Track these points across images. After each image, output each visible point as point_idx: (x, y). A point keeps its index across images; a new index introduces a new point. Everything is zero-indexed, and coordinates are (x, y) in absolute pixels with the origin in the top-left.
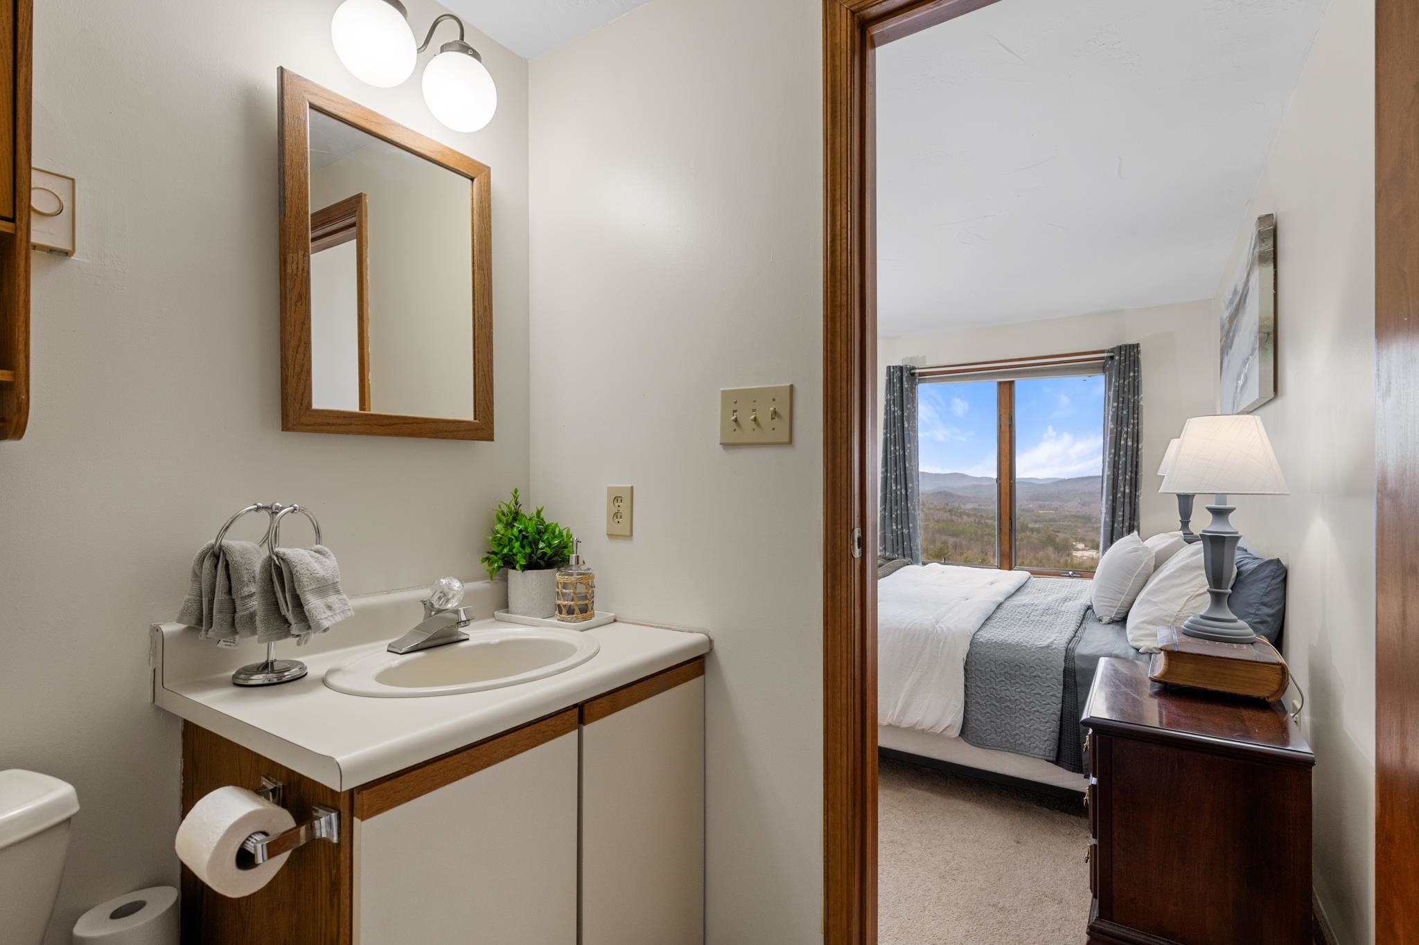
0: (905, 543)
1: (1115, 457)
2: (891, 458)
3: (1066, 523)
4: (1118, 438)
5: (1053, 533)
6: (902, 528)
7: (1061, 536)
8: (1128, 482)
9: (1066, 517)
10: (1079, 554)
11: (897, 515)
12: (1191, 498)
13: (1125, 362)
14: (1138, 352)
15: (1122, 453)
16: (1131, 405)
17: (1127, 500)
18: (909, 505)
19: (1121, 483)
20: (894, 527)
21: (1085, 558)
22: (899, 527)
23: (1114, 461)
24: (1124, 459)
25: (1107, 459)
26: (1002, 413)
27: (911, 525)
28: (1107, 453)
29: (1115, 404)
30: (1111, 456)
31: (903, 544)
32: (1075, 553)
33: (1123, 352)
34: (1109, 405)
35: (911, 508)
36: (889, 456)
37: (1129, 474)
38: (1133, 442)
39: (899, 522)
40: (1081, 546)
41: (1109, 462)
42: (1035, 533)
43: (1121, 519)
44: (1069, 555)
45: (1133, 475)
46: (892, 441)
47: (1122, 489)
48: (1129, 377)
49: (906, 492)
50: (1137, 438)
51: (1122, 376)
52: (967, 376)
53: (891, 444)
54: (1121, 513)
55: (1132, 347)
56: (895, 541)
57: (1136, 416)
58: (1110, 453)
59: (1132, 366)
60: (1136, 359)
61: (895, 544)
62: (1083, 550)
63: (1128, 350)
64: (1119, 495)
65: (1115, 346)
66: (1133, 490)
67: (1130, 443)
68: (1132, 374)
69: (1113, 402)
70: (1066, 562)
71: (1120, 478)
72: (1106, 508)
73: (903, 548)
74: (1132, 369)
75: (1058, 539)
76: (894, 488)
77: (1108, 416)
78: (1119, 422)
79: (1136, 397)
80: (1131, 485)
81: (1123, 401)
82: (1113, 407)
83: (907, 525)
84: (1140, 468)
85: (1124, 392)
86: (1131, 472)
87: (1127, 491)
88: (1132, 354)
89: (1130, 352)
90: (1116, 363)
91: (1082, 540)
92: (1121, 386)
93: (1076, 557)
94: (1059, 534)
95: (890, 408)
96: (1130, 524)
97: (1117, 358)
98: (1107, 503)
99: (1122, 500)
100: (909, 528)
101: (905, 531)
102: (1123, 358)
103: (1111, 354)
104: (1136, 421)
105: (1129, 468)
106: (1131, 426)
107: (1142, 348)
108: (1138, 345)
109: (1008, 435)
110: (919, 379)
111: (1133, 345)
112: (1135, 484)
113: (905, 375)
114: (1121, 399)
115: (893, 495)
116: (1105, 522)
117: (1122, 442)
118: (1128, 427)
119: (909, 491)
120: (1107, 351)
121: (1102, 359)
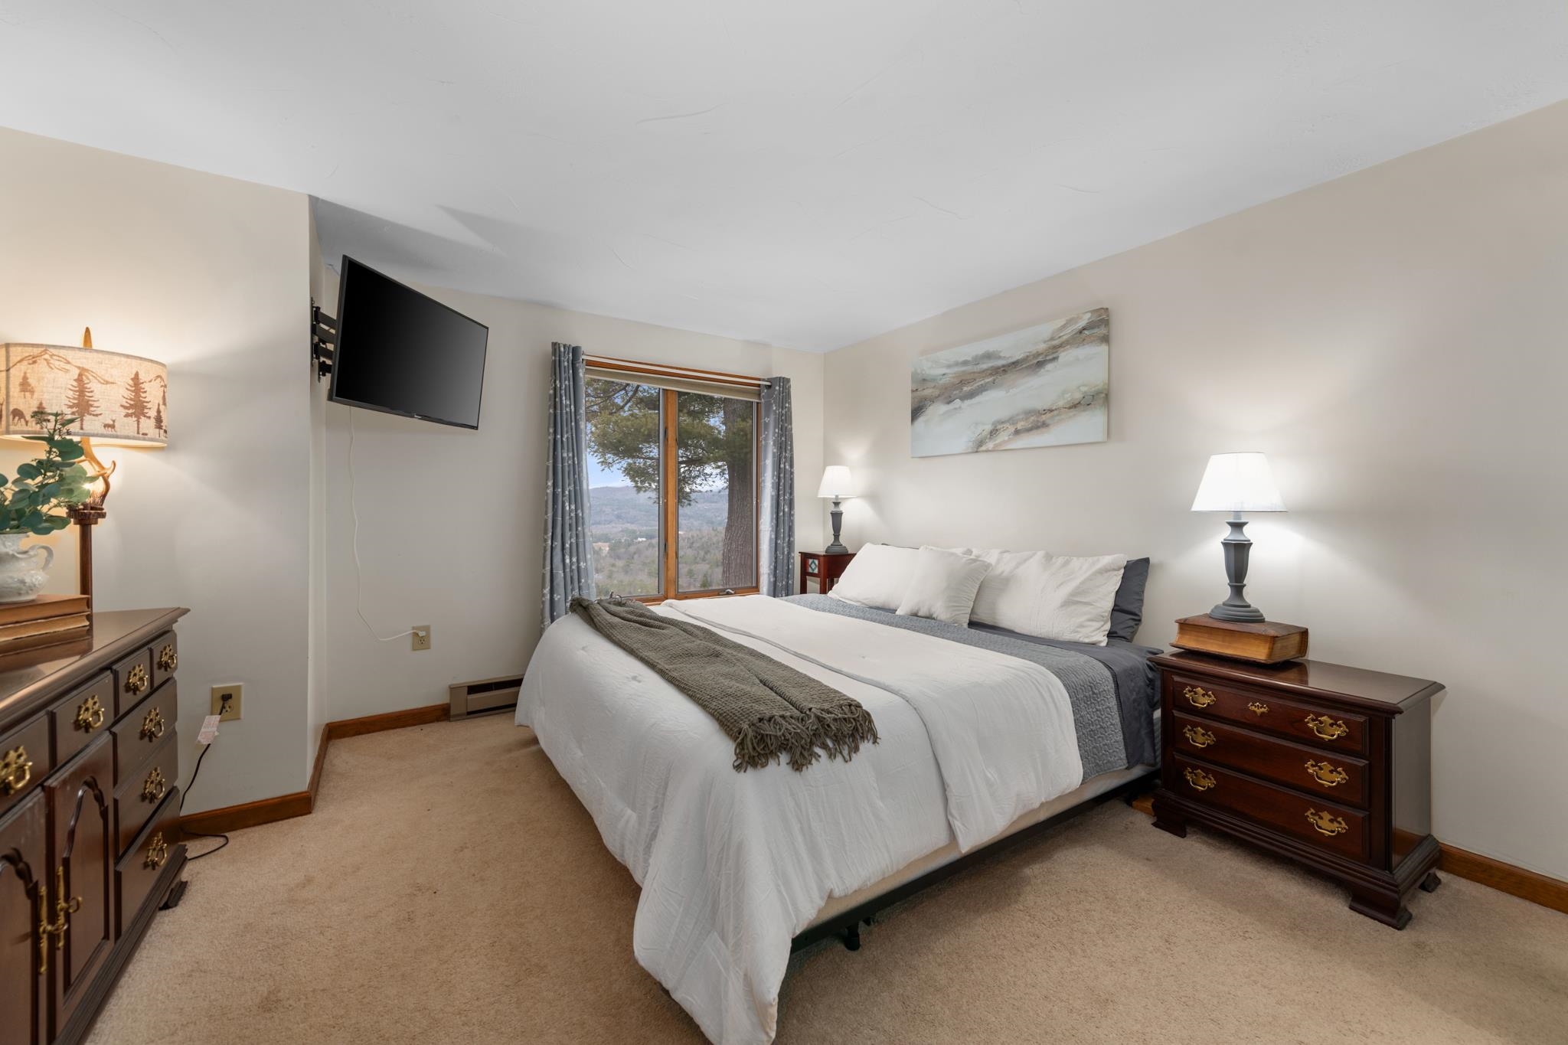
0: (582, 580)
2: (563, 468)
6: (578, 560)
11: (571, 545)
17: (786, 518)
22: (574, 559)
30: (775, 478)
31: (580, 582)
33: (781, 384)
36: (559, 465)
39: (574, 553)
46: (566, 445)
53: (562, 449)
58: (773, 475)
69: (775, 427)
80: (788, 505)
82: (775, 432)
83: (584, 558)
84: (793, 489)
90: (776, 393)
98: (772, 521)
103: (769, 384)
109: (674, 450)
112: (791, 504)
116: (770, 539)
120: (764, 380)
121: (759, 386)
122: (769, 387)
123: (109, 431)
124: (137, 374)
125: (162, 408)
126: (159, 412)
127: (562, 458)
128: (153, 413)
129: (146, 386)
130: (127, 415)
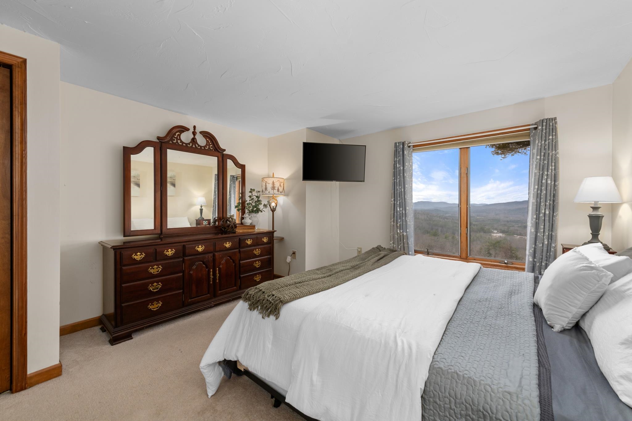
0: (405, 240)
1: (538, 191)
2: (397, 193)
3: (489, 222)
4: (540, 178)
5: (483, 226)
6: (403, 231)
7: (487, 227)
8: (548, 207)
9: (489, 220)
10: (495, 235)
11: (400, 225)
12: (600, 218)
13: (546, 130)
14: (556, 123)
15: (543, 188)
16: (550, 157)
17: (547, 218)
18: (407, 219)
19: (543, 208)
20: (399, 231)
21: (497, 236)
22: (401, 231)
23: (537, 193)
24: (545, 192)
25: (532, 192)
26: (462, 166)
27: (408, 230)
28: (532, 188)
29: (539, 157)
30: (536, 190)
31: (404, 241)
32: (493, 234)
33: (544, 124)
34: (533, 158)
35: (408, 221)
36: (396, 192)
37: (549, 201)
38: (551, 181)
39: (401, 228)
40: (496, 231)
41: (533, 194)
42: (475, 226)
43: (542, 230)
44: (490, 235)
45: (551, 202)
46: (398, 184)
47: (543, 211)
48: (549, 139)
49: (405, 212)
50: (555, 178)
51: (544, 139)
52: (440, 146)
53: (397, 186)
54: (543, 227)
55: (551, 120)
56: (399, 239)
57: (553, 164)
58: (534, 188)
59: (551, 132)
60: (554, 128)
61: (399, 240)
62: (496, 233)
63: (548, 122)
64: (541, 215)
65: (538, 120)
66: (551, 212)
67: (549, 182)
68: (551, 137)
69: (537, 155)
70: (489, 238)
71: (542, 204)
72: (532, 223)
73: (404, 243)
74: (551, 134)
75: (485, 229)
76: (398, 210)
77: (533, 165)
78: (541, 169)
79: (554, 152)
80: (550, 209)
81: (544, 155)
82: (537, 159)
83: (406, 231)
84: (556, 197)
85: (545, 149)
86: (550, 200)
87: (547, 212)
88: (551, 124)
89: (549, 123)
90: (539, 131)
91: (496, 229)
92: (543, 145)
93: (493, 236)
94: (486, 227)
95: (397, 166)
96: (549, 233)
97: (540, 128)
98: (532, 220)
99: (543, 218)
100: (407, 232)
101: (405, 234)
102: (544, 127)
103: (536, 126)
104: (553, 168)
105: (548, 198)
106: (550, 171)
107: (558, 120)
108: (555, 119)
109: (465, 179)
110: (413, 149)
111: (552, 119)
112: (553, 208)
113: (406, 146)
114: (543, 154)
115: (398, 213)
116: (531, 232)
117: (544, 181)
118: (548, 171)
119: (407, 211)
120: (532, 125)
121: (529, 129)
122: (536, 128)
123: (269, 193)
124: (273, 181)
125: (279, 187)
126: (278, 188)
127: (397, 189)
128: (277, 189)
129: (275, 183)
130: (272, 190)
